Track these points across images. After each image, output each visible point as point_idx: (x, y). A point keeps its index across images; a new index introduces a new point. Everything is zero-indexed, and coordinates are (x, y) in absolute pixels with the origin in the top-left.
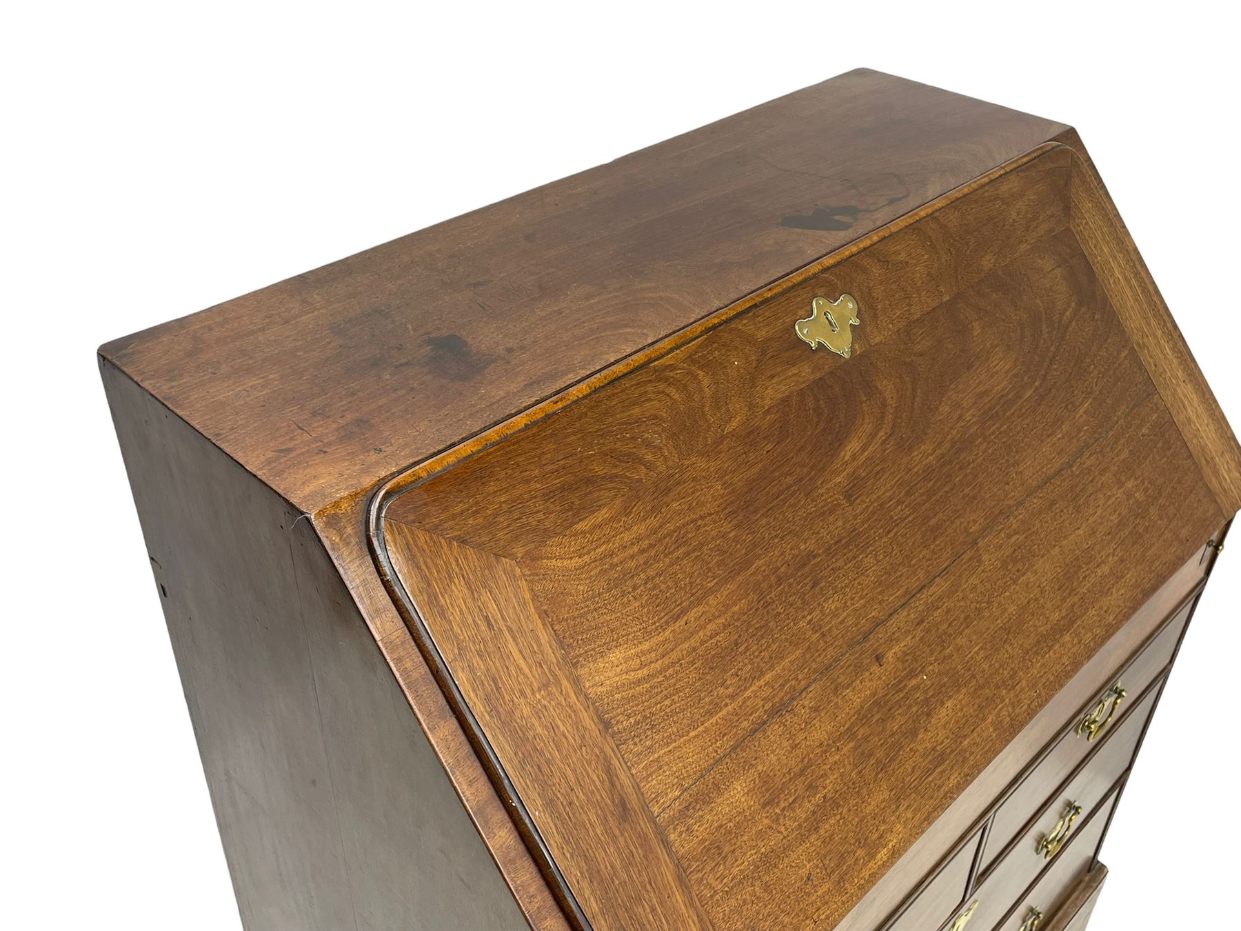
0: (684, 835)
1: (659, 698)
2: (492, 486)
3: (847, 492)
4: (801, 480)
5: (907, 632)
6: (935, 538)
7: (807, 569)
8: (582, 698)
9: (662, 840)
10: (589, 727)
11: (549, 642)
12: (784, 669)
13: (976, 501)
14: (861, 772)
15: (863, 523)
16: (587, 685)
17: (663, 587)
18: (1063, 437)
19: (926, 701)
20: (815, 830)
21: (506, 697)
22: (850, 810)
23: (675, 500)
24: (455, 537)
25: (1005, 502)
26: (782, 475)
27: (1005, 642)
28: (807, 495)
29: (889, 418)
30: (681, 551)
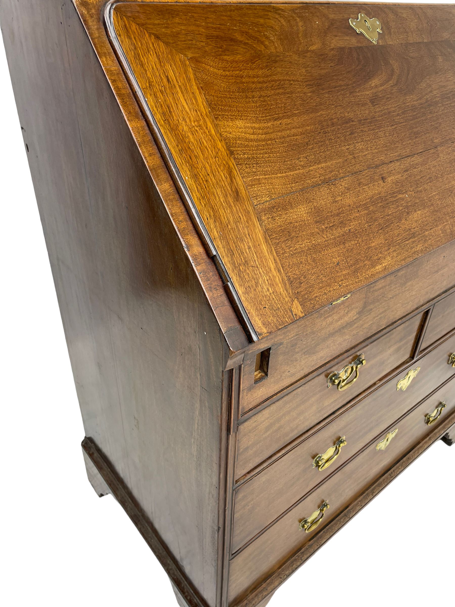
0: (270, 219)
1: (262, 152)
2: (177, 20)
3: (372, 100)
4: (348, 85)
5: (399, 173)
6: (416, 137)
7: (348, 125)
8: (218, 135)
9: (258, 218)
10: (221, 149)
11: (202, 102)
12: (332, 165)
13: (437, 130)
14: (370, 226)
15: (379, 117)
16: (222, 130)
17: (269, 102)
19: (407, 207)
20: (343, 243)
21: (175, 118)
22: (363, 241)
23: (280, 67)
24: (153, 34)
25: (452, 136)
26: (338, 79)
27: (449, 196)
28: (351, 93)
29: (395, 77)
30: (281, 91)
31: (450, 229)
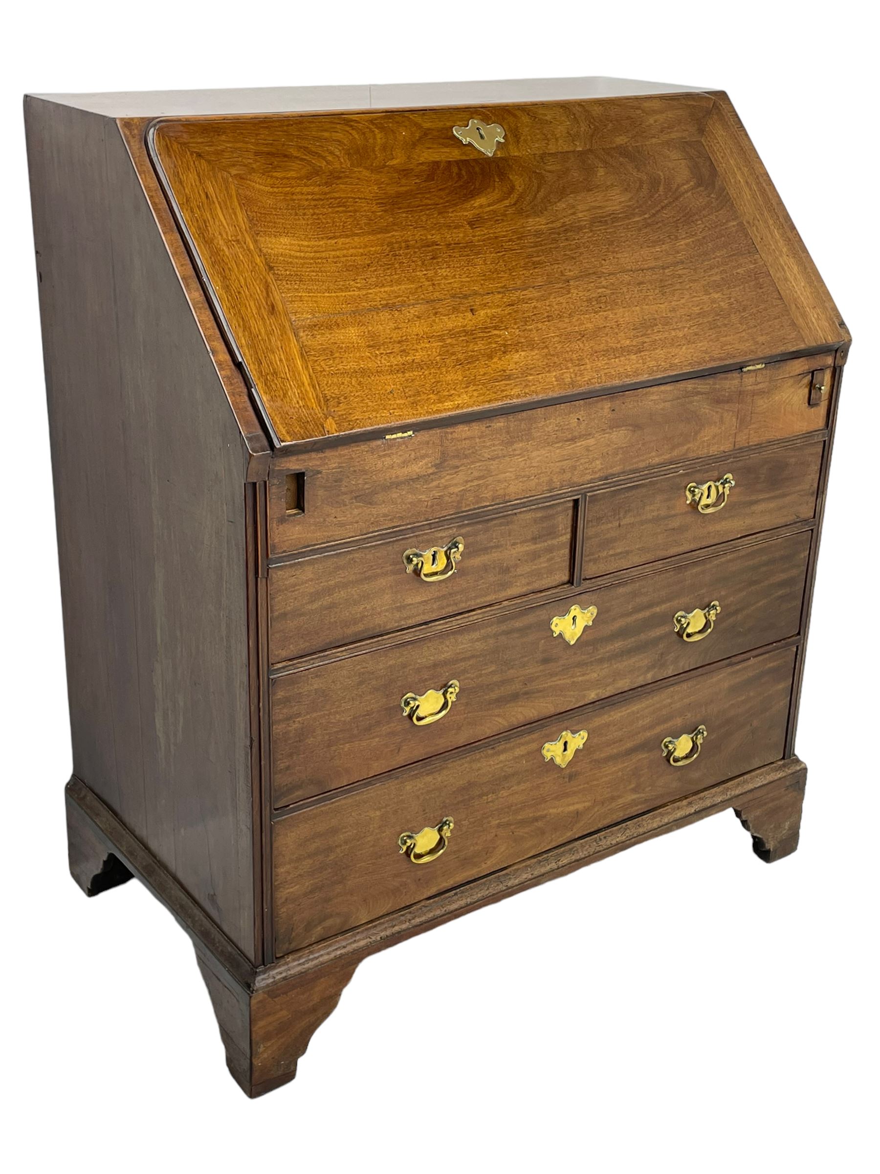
0: (309, 337)
1: (308, 270)
2: (223, 137)
3: (471, 222)
4: (438, 204)
5: (499, 306)
6: (535, 268)
7: (430, 249)
8: (258, 250)
9: (294, 333)
10: (259, 264)
11: (243, 218)
12: (400, 289)
13: (575, 261)
14: (444, 359)
15: (479, 241)
16: (262, 246)
17: (324, 221)
18: (661, 251)
19: (505, 346)
20: (402, 372)
21: (210, 232)
22: (430, 374)
23: (343, 184)
24: (195, 152)
25: (600, 269)
26: (424, 197)
27: (578, 340)
28: (440, 213)
29: (514, 197)
30: (341, 209)
31: (571, 378)
